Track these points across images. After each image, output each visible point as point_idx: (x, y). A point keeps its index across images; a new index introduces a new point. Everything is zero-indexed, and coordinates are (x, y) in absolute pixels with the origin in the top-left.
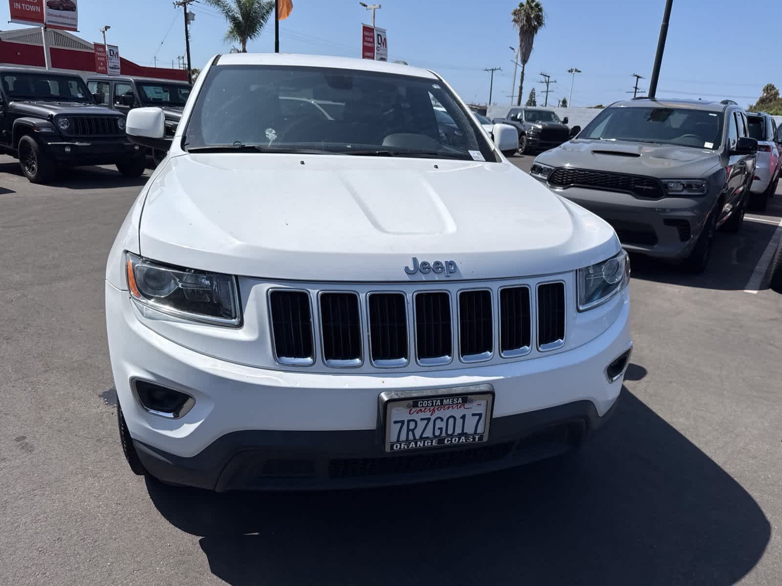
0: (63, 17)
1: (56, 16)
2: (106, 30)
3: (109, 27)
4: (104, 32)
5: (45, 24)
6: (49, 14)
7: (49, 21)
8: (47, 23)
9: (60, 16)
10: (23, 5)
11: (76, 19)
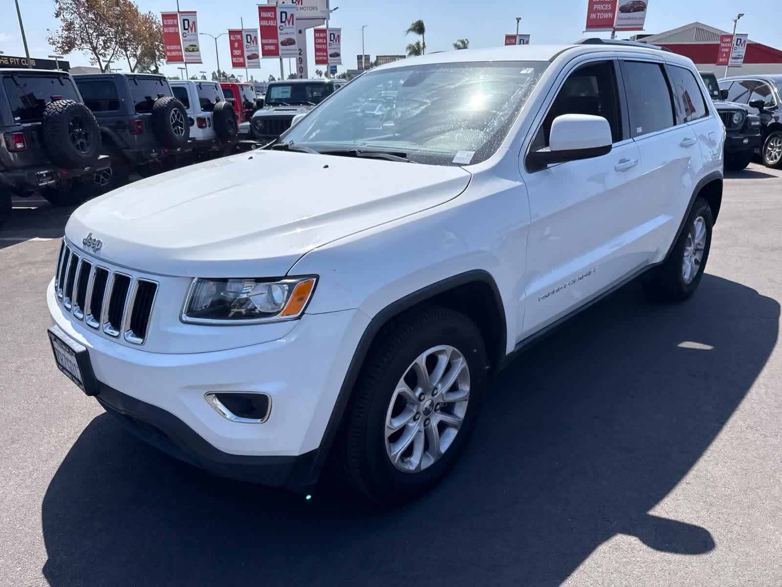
0: (633, 19)
1: (625, 19)
2: (739, 18)
3: (742, 15)
4: (736, 21)
5: (614, 29)
6: (619, 18)
7: (618, 25)
8: (617, 27)
9: (629, 18)
10: (598, 14)
11: (643, 19)
